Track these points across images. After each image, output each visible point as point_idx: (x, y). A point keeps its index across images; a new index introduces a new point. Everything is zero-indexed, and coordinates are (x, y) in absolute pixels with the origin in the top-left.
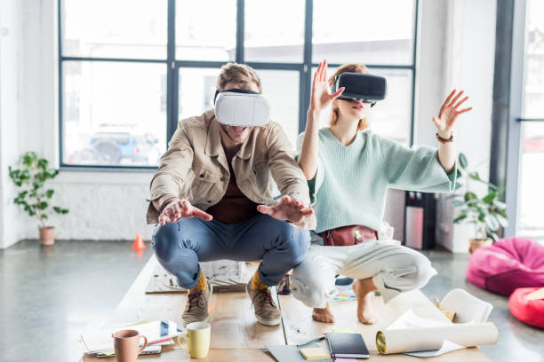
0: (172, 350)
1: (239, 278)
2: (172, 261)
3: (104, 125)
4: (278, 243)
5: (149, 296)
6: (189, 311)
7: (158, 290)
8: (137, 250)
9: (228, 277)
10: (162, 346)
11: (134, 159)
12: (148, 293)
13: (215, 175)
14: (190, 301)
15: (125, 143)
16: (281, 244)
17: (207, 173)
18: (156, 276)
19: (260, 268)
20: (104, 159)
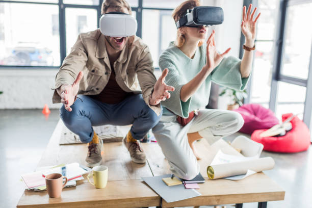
0: (83, 183)
1: (116, 134)
2: (74, 124)
3: (20, 42)
4: (143, 113)
5: (62, 146)
6: (90, 157)
7: (67, 142)
8: (45, 114)
9: (109, 133)
10: (77, 181)
11: (39, 62)
12: (61, 145)
13: (102, 70)
14: (90, 151)
15: (33, 53)
16: (145, 114)
17: (96, 69)
18: (65, 134)
19: (131, 129)
20: (22, 62)
